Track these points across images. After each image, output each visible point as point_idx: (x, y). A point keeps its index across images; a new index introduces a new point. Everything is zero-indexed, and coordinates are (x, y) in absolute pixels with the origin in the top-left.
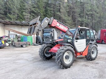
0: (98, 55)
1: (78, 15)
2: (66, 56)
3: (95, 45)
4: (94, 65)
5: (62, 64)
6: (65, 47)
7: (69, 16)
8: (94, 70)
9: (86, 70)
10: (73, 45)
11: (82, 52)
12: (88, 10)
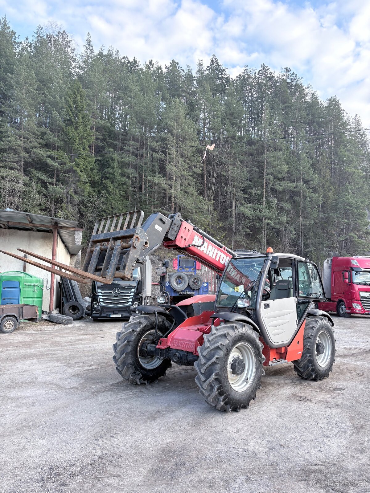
0: (338, 360)
1: (241, 194)
2: (235, 360)
3: (325, 322)
4: (328, 397)
5: (221, 394)
6: (233, 328)
7: (201, 193)
8: (333, 411)
9: (307, 414)
10: (257, 319)
11: (286, 347)
12: (280, 176)
